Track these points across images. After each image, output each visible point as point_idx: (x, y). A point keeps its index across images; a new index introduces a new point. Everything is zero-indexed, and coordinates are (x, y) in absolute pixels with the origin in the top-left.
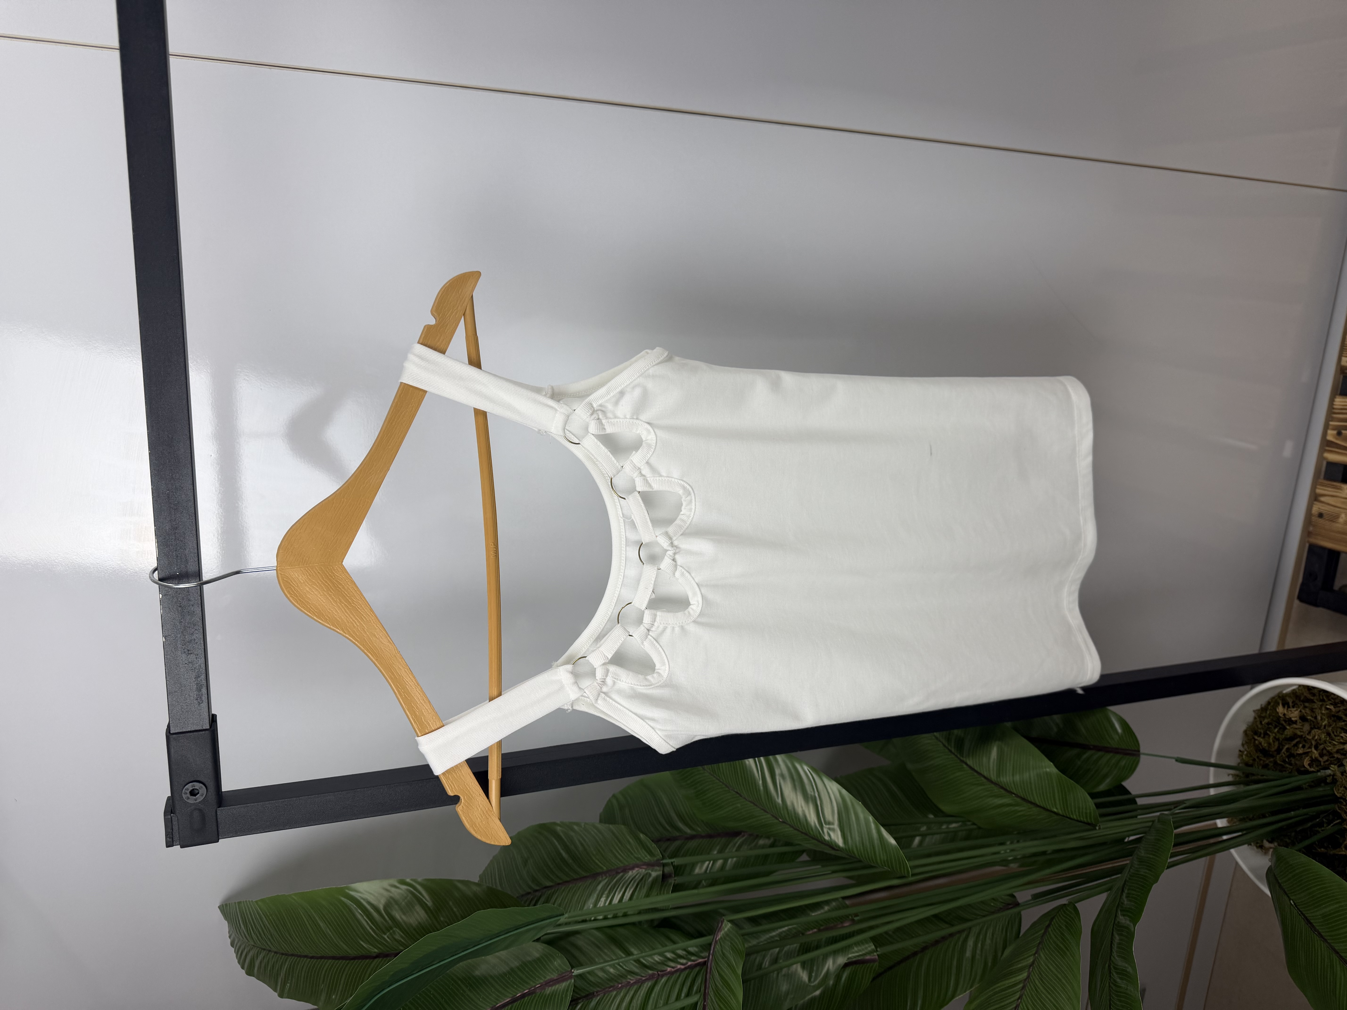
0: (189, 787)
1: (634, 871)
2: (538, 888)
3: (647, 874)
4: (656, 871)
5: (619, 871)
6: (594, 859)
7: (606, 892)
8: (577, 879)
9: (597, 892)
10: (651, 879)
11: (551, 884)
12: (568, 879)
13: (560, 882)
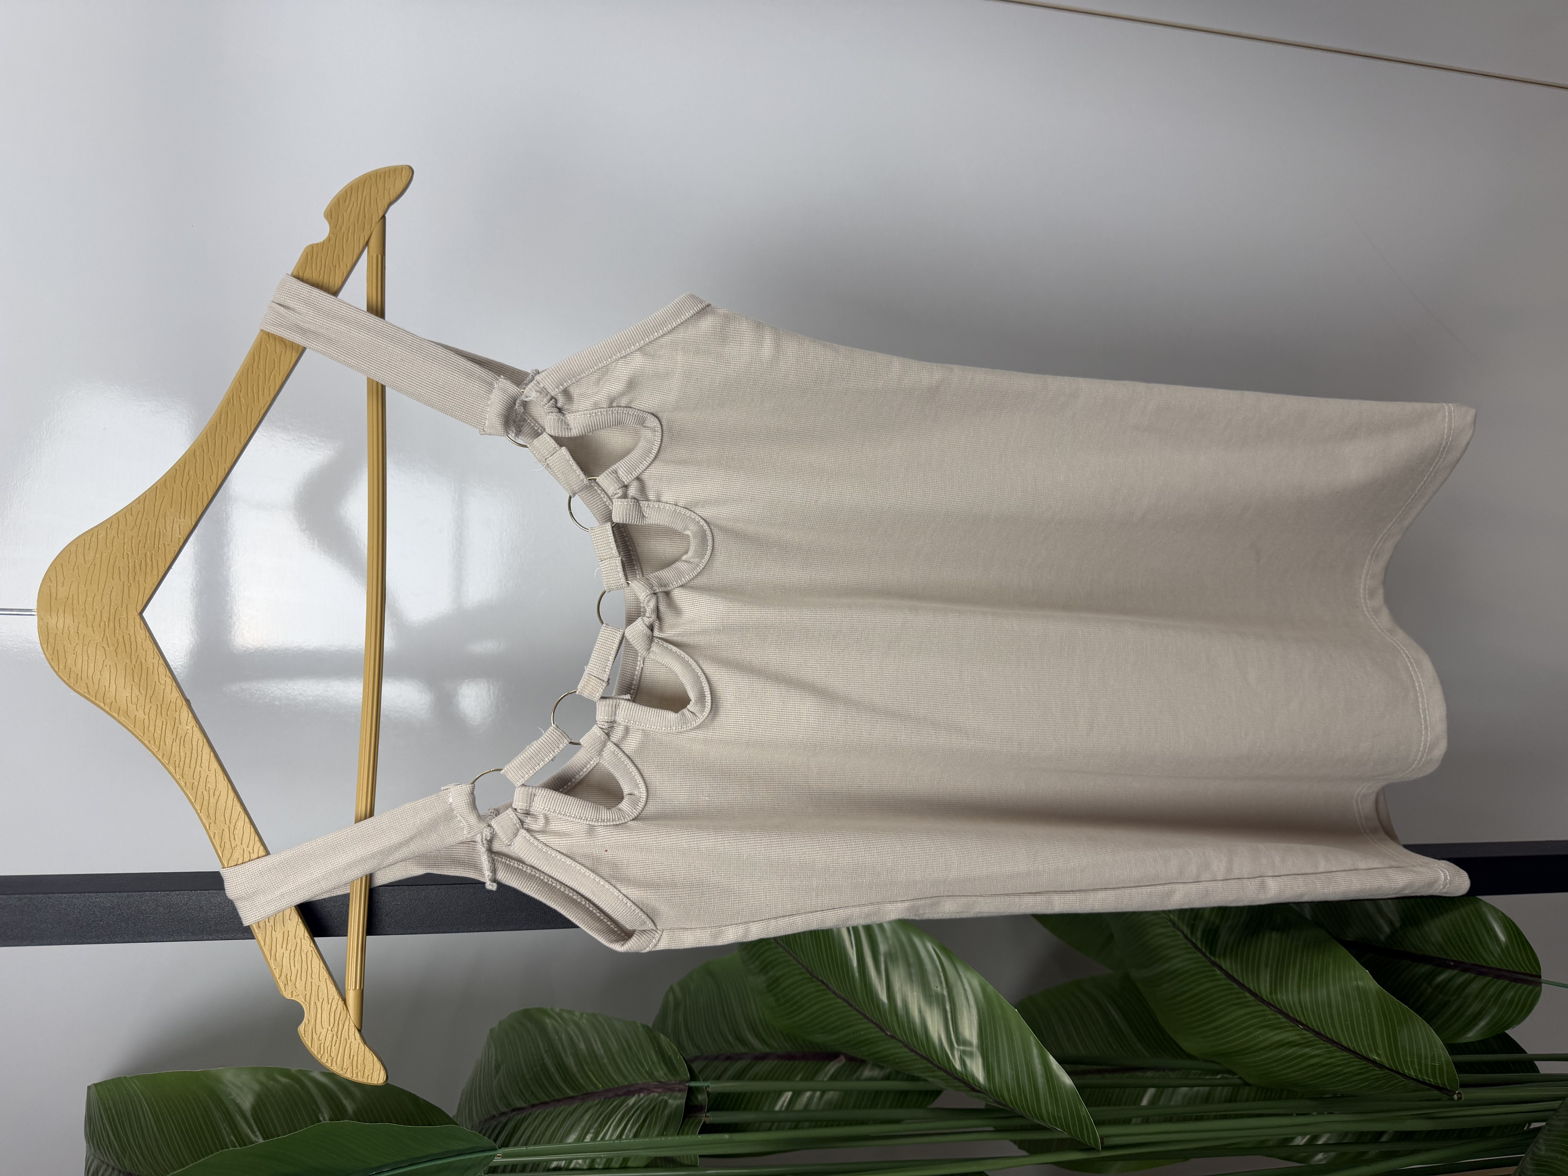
1: (642, 1095)
2: (505, 1110)
3: (662, 1101)
4: (675, 1098)
5: (620, 1093)
6: (587, 1069)
7: (596, 1125)
8: (558, 1101)
9: (583, 1124)
10: (667, 1112)
11: (524, 1105)
12: (547, 1100)
13: (537, 1102)
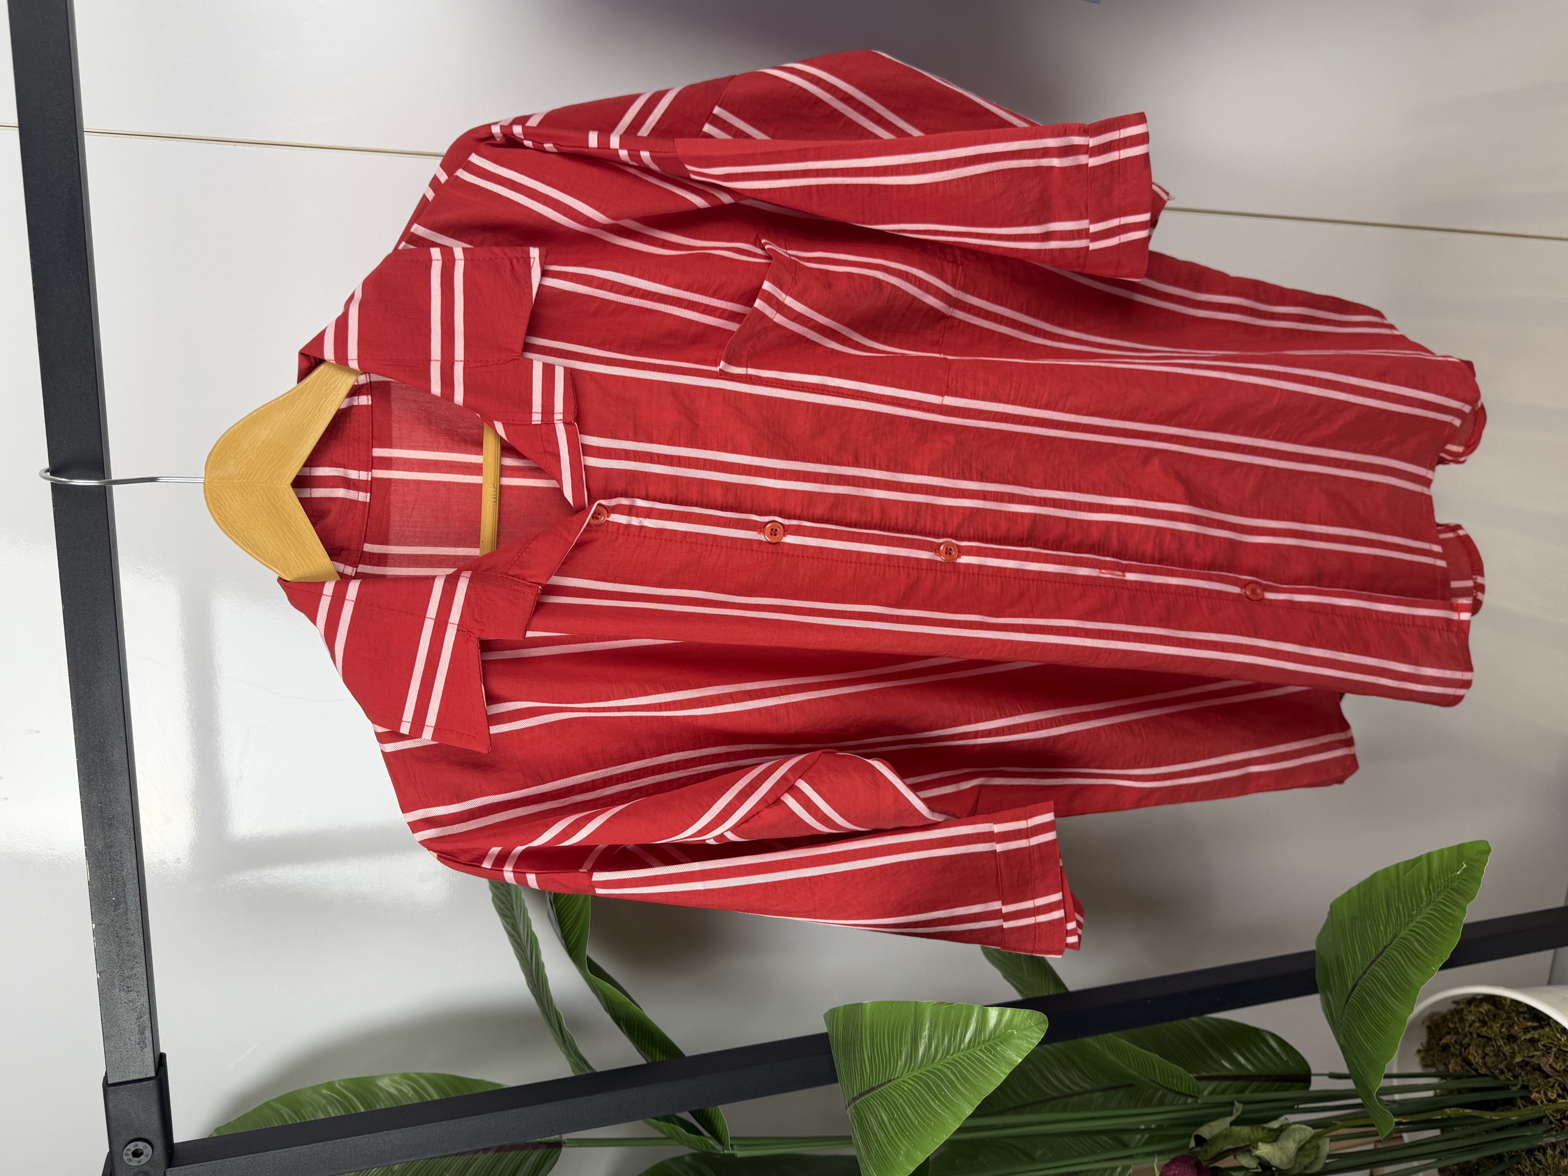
0: (132, 1147)
